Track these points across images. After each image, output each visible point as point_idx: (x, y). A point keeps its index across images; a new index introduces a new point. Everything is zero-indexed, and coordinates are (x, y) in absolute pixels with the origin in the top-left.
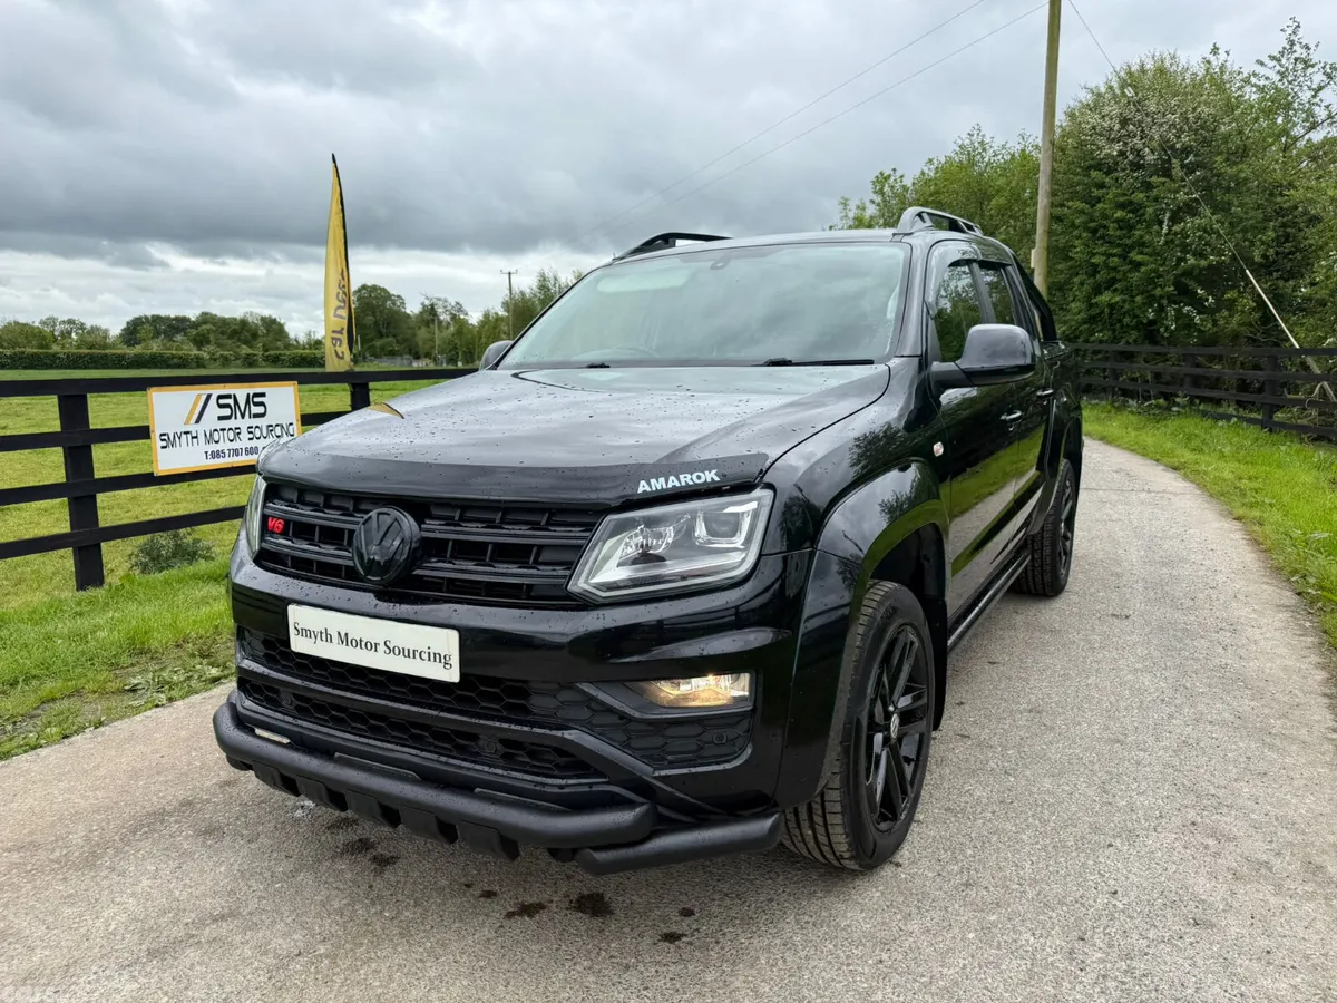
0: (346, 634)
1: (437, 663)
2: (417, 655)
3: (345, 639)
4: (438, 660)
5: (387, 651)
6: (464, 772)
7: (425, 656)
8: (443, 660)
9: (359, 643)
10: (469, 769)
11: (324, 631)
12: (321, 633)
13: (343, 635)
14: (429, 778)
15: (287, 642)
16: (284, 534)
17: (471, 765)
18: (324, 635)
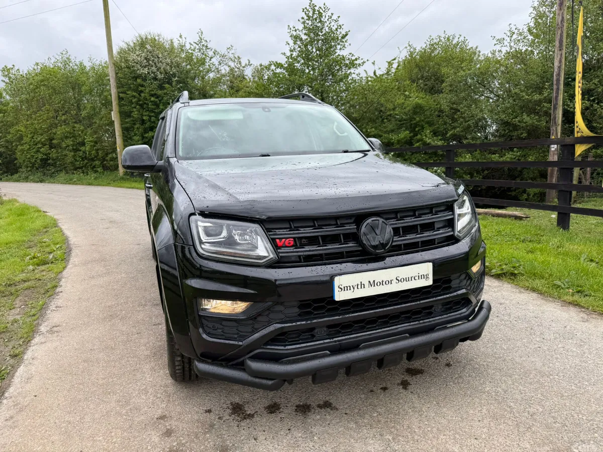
0: (374, 281)
1: (423, 279)
2: (413, 279)
3: (372, 284)
4: (423, 278)
5: (397, 282)
6: (433, 322)
7: (417, 278)
8: (425, 277)
9: (382, 283)
10: (434, 320)
11: (360, 284)
12: (358, 285)
13: (372, 282)
14: (414, 333)
15: (332, 297)
16: (295, 246)
17: (434, 319)
18: (359, 287)
